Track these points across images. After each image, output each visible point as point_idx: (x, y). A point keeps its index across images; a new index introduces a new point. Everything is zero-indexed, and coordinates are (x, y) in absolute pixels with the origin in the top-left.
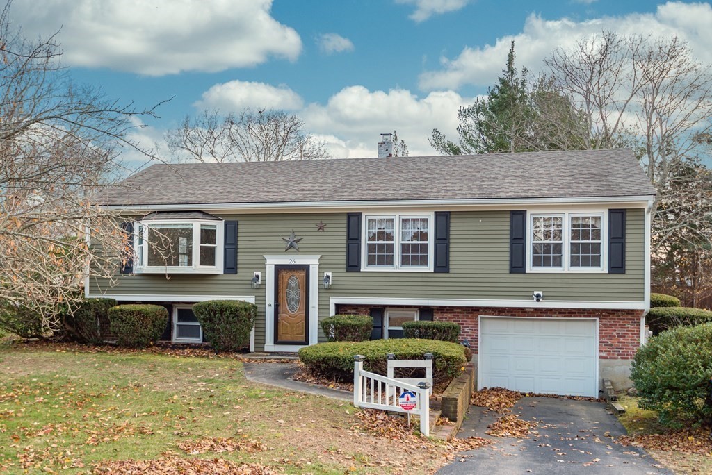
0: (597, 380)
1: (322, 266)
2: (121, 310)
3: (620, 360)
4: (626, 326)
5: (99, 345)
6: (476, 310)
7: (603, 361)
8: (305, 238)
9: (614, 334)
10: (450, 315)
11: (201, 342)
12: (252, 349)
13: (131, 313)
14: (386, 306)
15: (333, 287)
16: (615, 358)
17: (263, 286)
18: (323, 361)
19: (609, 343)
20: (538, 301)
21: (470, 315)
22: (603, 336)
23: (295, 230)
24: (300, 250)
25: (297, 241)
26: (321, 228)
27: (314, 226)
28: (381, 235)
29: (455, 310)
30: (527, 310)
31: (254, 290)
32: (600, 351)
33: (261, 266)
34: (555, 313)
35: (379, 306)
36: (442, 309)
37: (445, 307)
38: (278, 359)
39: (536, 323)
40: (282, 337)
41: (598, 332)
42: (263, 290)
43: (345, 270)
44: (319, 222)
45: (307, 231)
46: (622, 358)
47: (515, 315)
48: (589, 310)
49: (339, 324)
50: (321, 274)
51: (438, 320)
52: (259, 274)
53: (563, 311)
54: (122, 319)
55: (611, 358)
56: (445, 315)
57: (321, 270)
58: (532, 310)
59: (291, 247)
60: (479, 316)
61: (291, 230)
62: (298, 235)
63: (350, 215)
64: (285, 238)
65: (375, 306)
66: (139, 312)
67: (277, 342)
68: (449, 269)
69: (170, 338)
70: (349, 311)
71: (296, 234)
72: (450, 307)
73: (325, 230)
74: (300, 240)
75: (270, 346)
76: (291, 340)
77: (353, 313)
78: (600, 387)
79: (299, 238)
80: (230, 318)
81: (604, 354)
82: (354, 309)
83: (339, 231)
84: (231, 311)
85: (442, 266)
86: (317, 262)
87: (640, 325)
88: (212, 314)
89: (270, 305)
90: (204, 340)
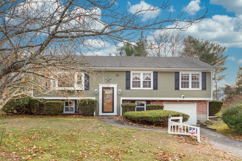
0: (196, 120)
1: (118, 88)
2: (50, 103)
3: (202, 114)
4: (204, 105)
5: (39, 115)
6: (163, 101)
7: (198, 115)
8: (112, 79)
9: (201, 107)
10: (155, 103)
11: (74, 113)
12: (95, 115)
13: (54, 103)
14: (136, 100)
15: (122, 94)
16: (201, 114)
17: (98, 94)
18: (141, 118)
19: (199, 110)
20: (183, 98)
21: (161, 103)
22: (198, 108)
23: (109, 76)
24: (111, 82)
25: (110, 80)
26: (117, 76)
27: (115, 75)
28: (136, 78)
29: (157, 101)
30: (177, 101)
31: (95, 95)
32: (197, 112)
33: (97, 88)
34: (185, 102)
35: (134, 100)
36: (153, 101)
37: (154, 100)
38: (107, 118)
39: (178, 105)
40: (105, 110)
41: (196, 107)
42: (98, 95)
43: (125, 89)
44: (117, 74)
45: (113, 76)
46: (203, 114)
47: (174, 102)
48: (194, 100)
49: (128, 106)
50: (118, 90)
51: (152, 104)
52: (97, 90)
53: (187, 101)
54: (50, 105)
55: (200, 114)
56: (154, 103)
57: (118, 89)
58: (179, 101)
59: (108, 81)
60: (164, 103)
61: (107, 76)
62: (110, 78)
63: (127, 72)
64: (105, 79)
65: (133, 100)
66: (58, 103)
67: (103, 112)
68: (157, 89)
69: (63, 112)
70: (124, 102)
71: (109, 77)
72: (155, 100)
73: (119, 76)
74: (111, 79)
75: (101, 113)
76: (107, 111)
77: (126, 103)
78: (197, 122)
79: (110, 79)
80: (91, 105)
81: (198, 113)
82: (126, 101)
83: (123, 77)
84: (92, 102)
85: (155, 88)
86: (116, 86)
87: (207, 105)
88: (85, 103)
89: (101, 100)
90: (75, 112)
